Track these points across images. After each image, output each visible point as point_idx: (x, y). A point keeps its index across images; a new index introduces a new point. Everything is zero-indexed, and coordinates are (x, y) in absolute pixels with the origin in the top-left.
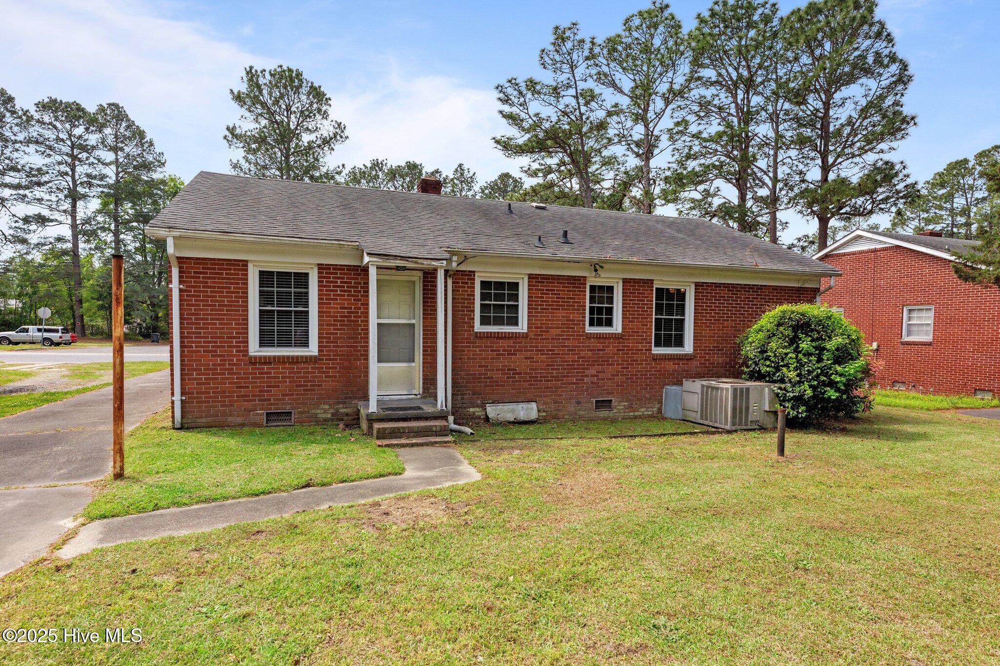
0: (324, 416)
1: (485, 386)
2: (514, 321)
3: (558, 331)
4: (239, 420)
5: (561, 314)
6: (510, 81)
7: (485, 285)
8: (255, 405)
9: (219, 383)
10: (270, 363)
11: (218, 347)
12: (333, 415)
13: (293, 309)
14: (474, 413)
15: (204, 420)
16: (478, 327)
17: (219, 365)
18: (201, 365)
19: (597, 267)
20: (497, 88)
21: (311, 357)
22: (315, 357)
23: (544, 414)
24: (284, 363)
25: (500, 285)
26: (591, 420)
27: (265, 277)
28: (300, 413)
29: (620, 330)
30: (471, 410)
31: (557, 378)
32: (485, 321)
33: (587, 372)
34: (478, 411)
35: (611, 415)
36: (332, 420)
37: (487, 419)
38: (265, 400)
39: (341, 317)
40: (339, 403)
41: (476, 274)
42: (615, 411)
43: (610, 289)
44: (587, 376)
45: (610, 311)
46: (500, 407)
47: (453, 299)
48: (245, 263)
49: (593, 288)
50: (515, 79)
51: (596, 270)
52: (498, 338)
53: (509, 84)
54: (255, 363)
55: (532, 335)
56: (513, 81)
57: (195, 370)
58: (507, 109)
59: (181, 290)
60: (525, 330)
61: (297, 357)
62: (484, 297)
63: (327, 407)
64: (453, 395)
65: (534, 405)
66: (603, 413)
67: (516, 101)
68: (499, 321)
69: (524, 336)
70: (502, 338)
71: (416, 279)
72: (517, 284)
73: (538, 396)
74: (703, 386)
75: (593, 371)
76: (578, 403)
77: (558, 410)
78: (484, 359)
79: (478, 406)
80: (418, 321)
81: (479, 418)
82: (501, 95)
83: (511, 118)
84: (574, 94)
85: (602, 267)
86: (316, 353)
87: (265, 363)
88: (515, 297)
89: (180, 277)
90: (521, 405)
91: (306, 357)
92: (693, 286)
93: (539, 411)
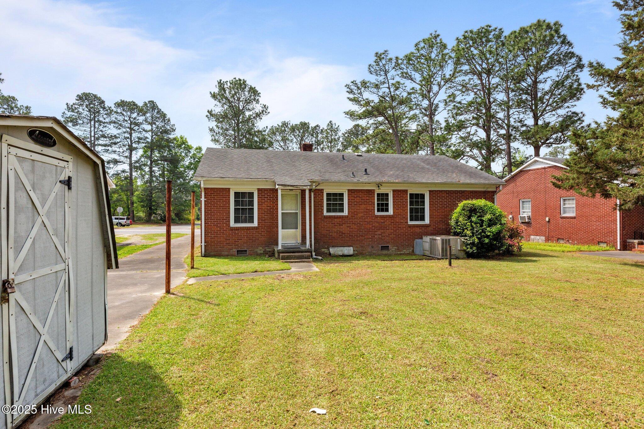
0: (260, 252)
1: (329, 239)
2: (342, 210)
3: (362, 214)
4: (226, 253)
5: (363, 206)
6: (352, 82)
7: (328, 195)
8: (233, 247)
9: (219, 238)
10: (238, 230)
11: (219, 223)
12: (264, 251)
13: (248, 207)
14: (324, 251)
15: (213, 253)
16: (325, 213)
17: (219, 231)
18: (212, 231)
19: (379, 185)
20: (346, 86)
21: (255, 227)
22: (256, 227)
23: (356, 252)
24: (244, 230)
25: (335, 195)
26: (379, 255)
27: (237, 194)
28: (250, 250)
29: (392, 214)
30: (323, 250)
31: (362, 236)
32: (328, 210)
33: (376, 233)
34: (325, 250)
35: (389, 253)
36: (264, 254)
37: (330, 254)
38: (236, 245)
39: (267, 210)
40: (266, 246)
41: (324, 190)
42: (390, 251)
43: (387, 195)
44: (376, 235)
45: (387, 205)
46: (336, 249)
47: (314, 201)
48: (229, 189)
49: (378, 195)
51: (379, 187)
52: (334, 218)
53: (352, 84)
54: (232, 230)
55: (350, 216)
56: (354, 82)
57: (209, 233)
58: (351, 96)
59: (205, 201)
60: (347, 214)
61: (249, 227)
62: (328, 200)
63: (261, 248)
64: (315, 243)
65: (352, 248)
66: (385, 252)
67: (356, 92)
68: (335, 211)
69: (346, 217)
70: (336, 218)
71: (298, 193)
72: (343, 194)
73: (354, 244)
74: (430, 239)
75: (379, 232)
76: (373, 247)
77: (363, 250)
78: (328, 227)
79: (326, 248)
80: (299, 212)
81: (326, 253)
82: (348, 90)
83: (355, 100)
84: (388, 86)
85: (381, 185)
86: (257, 225)
87: (237, 230)
88: (342, 200)
89: (205, 196)
90: (345, 248)
91: (253, 227)
92: (428, 192)
93: (354, 251)
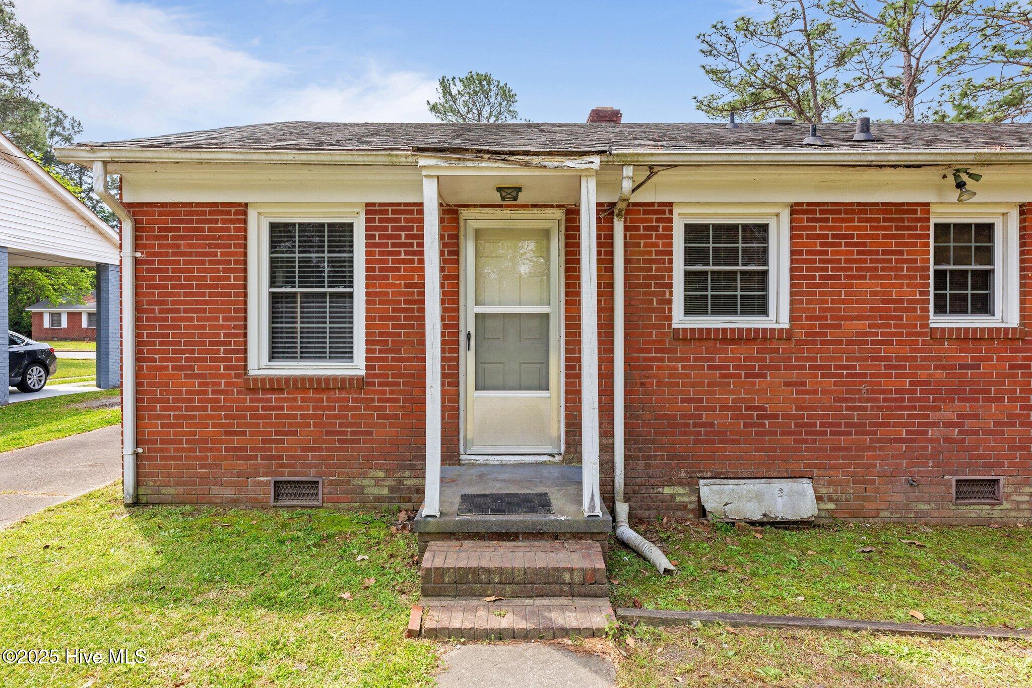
0: (375, 491)
1: (696, 442)
2: (760, 306)
3: (863, 325)
4: (229, 493)
5: (868, 287)
6: (715, 26)
7: (694, 232)
8: (256, 467)
9: (197, 425)
10: (281, 390)
11: (196, 360)
12: (392, 489)
13: (326, 290)
14: (673, 497)
15: (172, 491)
16: (680, 319)
17: (198, 392)
18: (169, 392)
19: (964, 177)
20: (699, 38)
21: (351, 379)
22: (360, 380)
23: (831, 506)
24: (305, 390)
25: (727, 231)
26: (946, 526)
27: (280, 233)
28: (331, 483)
29: (1013, 322)
30: (667, 490)
31: (861, 429)
32: (693, 306)
33: (934, 416)
34: (681, 494)
35: (996, 513)
36: (390, 500)
37: (702, 512)
38: (272, 458)
39: (407, 302)
40: (402, 468)
41: (676, 210)
42: (1006, 505)
43: (986, 231)
44: (935, 424)
45: (984, 279)
46: (730, 486)
47: (627, 261)
48: (242, 210)
49: (942, 229)
50: (722, 23)
51: (960, 185)
52: (724, 341)
54: (254, 390)
55: (800, 334)
56: (719, 25)
57: (159, 401)
58: (711, 62)
59: (137, 261)
60: (784, 323)
61: (327, 379)
62: (691, 256)
63: (381, 474)
64: (627, 458)
65: (806, 486)
66: (976, 510)
67: (722, 49)
68: (724, 306)
69: (785, 336)
70: (733, 341)
71: (552, 226)
72: (764, 228)
73: (815, 466)
75: (948, 414)
76: (912, 484)
77: (865, 499)
78: (693, 385)
79: (681, 484)
80: (555, 309)
81: (684, 507)
82: (706, 47)
83: (715, 74)
85: (976, 177)
86: (362, 372)
87: (272, 390)
88: (762, 256)
89: (136, 238)
90: (777, 484)
91: (343, 379)
93: (819, 499)
